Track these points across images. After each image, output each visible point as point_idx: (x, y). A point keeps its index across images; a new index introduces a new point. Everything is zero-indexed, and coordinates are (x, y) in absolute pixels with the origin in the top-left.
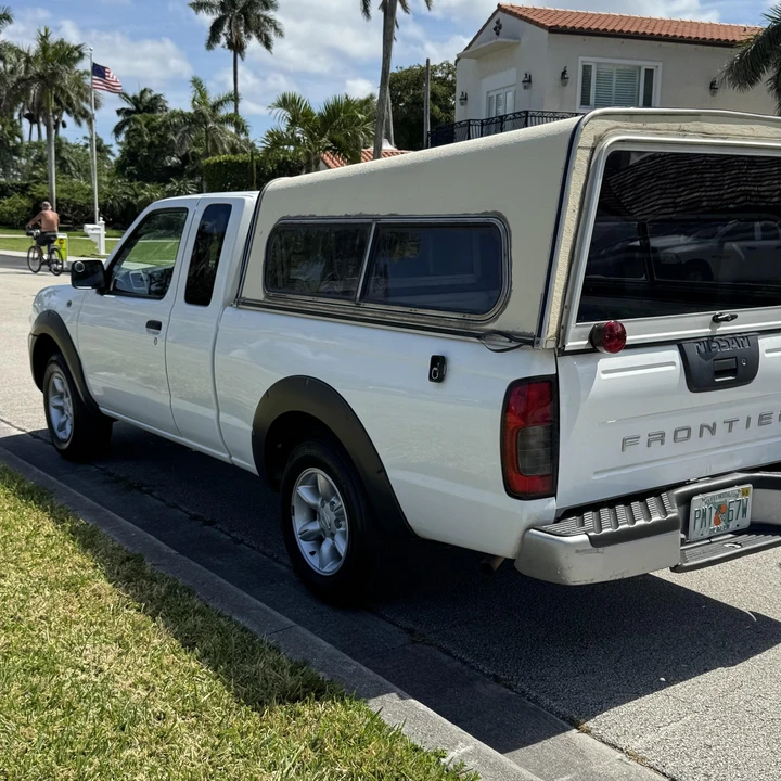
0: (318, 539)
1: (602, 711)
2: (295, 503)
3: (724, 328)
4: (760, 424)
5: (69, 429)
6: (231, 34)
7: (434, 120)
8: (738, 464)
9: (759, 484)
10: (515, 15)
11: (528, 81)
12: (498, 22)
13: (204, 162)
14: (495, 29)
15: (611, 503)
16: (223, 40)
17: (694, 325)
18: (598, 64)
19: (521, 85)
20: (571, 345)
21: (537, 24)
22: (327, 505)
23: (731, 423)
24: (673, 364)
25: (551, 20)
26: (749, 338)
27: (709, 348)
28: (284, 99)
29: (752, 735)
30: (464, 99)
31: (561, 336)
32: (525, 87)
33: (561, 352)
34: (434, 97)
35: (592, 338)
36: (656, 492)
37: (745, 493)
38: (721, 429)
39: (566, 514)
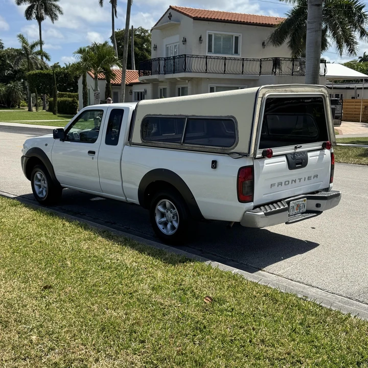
0: (165, 224)
1: (267, 266)
2: (156, 212)
3: (298, 150)
4: (308, 180)
5: (44, 193)
6: (38, 12)
7: (136, 55)
8: (302, 192)
9: (309, 198)
10: (178, 11)
11: (185, 41)
12: (170, 14)
13: (27, 73)
14: (169, 17)
15: (268, 204)
16: (34, 16)
17: (289, 149)
18: (215, 34)
19: (182, 43)
20: (258, 156)
21: (188, 15)
22: (169, 212)
23: (300, 179)
24: (284, 161)
25: (194, 14)
26: (305, 153)
27: (294, 156)
28: (81, 49)
29: (311, 269)
30: (155, 47)
31: (255, 154)
32: (183, 44)
33: (255, 158)
34: (136, 44)
35: (263, 154)
36: (280, 201)
37: (305, 201)
38: (298, 181)
39: (255, 207)
